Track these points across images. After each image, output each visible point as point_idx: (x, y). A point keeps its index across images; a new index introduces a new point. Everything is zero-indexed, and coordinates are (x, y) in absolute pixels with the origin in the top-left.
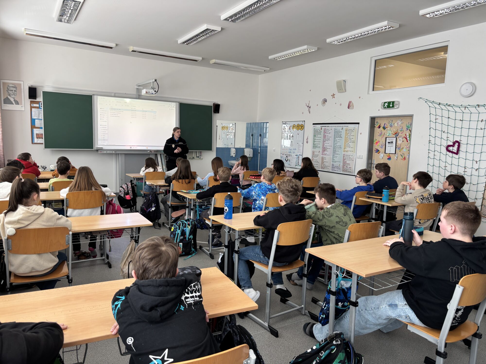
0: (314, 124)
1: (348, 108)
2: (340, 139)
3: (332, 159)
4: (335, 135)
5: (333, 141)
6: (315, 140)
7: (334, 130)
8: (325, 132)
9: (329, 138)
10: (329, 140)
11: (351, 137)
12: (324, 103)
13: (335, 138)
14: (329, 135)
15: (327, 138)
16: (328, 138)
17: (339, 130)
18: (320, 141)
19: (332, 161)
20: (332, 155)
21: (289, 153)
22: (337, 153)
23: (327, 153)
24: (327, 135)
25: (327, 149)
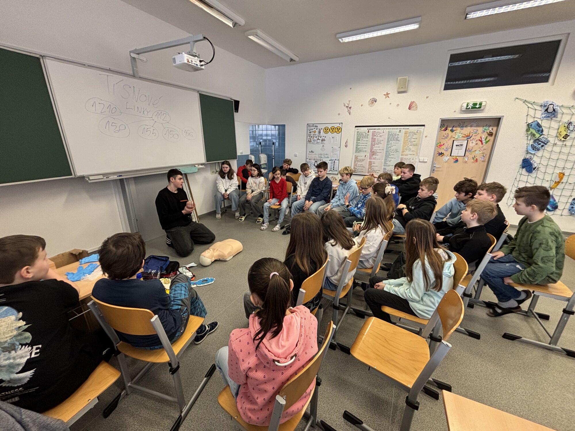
0: (356, 127)
1: (409, 109)
2: (397, 142)
5: (386, 144)
6: (359, 144)
8: (374, 135)
9: (379, 141)
12: (373, 103)
14: (381, 138)
15: (376, 141)
17: (395, 133)
18: (366, 144)
19: (383, 165)
20: (384, 159)
21: (320, 158)
22: (392, 156)
23: (377, 157)
24: (377, 138)
25: (376, 153)
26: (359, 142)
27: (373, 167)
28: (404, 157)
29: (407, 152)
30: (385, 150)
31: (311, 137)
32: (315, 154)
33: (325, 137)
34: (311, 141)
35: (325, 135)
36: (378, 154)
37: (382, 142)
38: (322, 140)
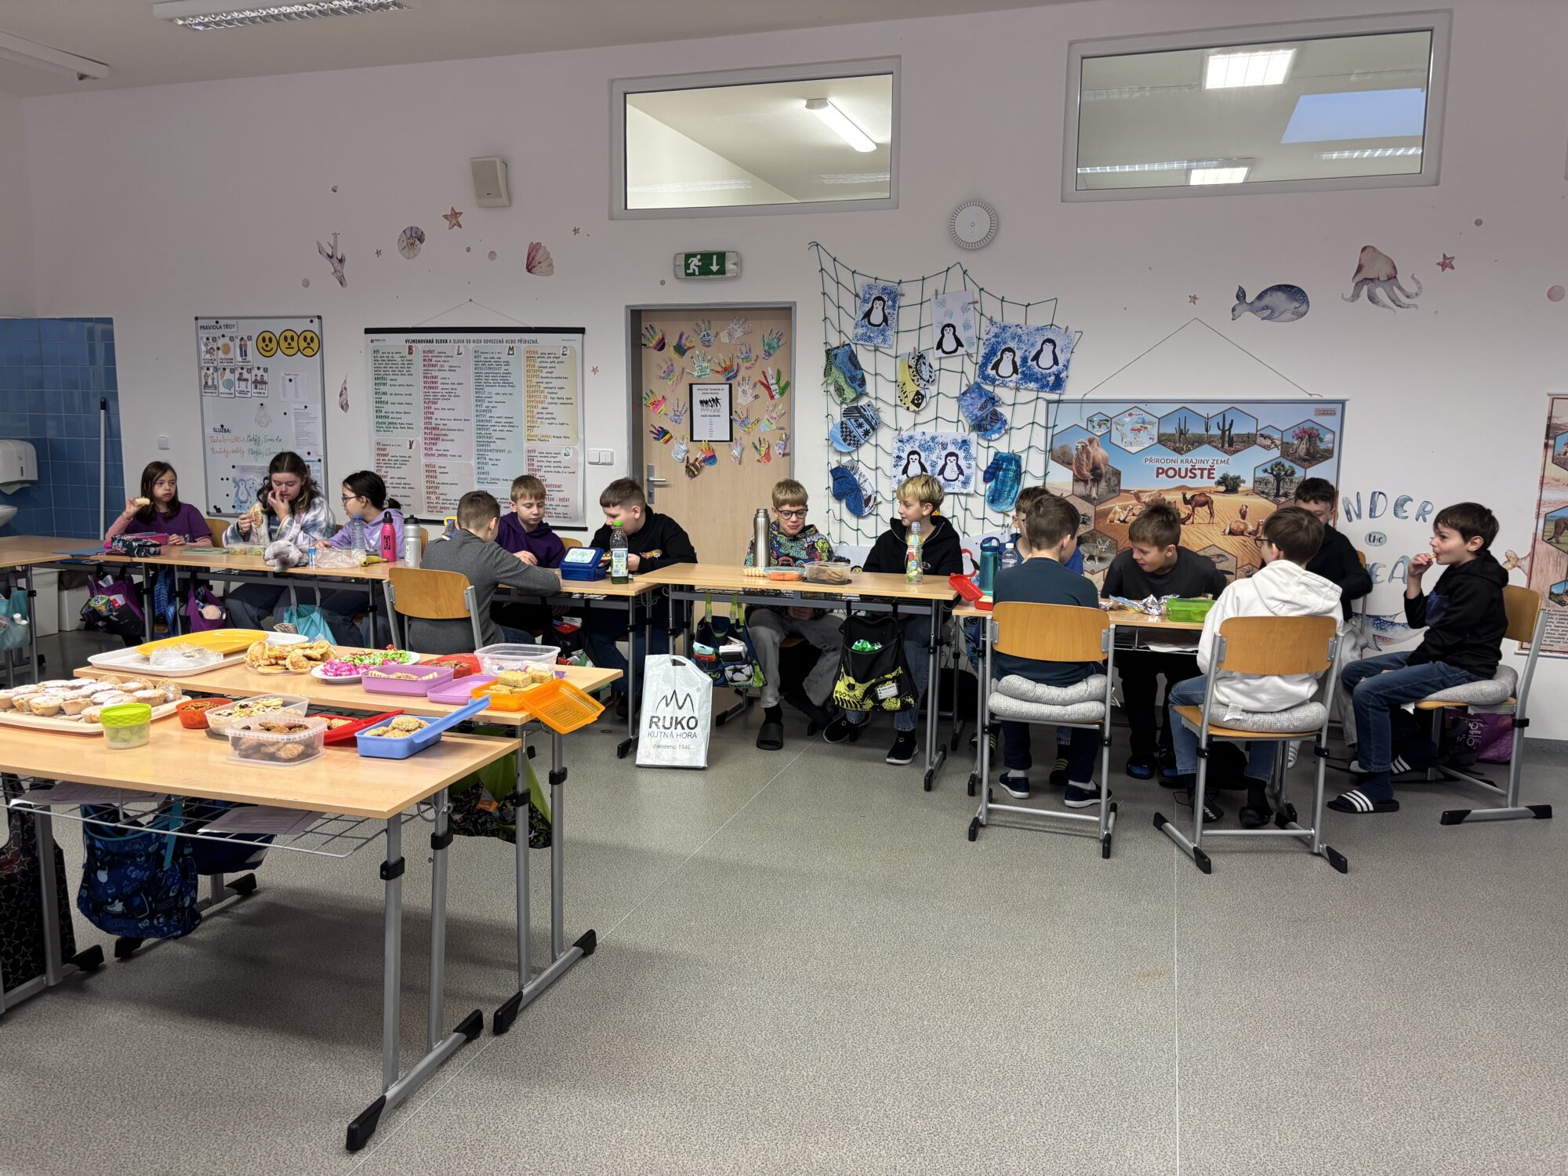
0: (368, 331)
1: (529, 271)
2: (508, 390)
3: (475, 470)
4: (478, 376)
5: (473, 400)
6: (384, 398)
7: (472, 355)
8: (428, 363)
10: (450, 394)
11: (555, 383)
12: (412, 244)
13: (479, 389)
14: (453, 377)
15: (441, 386)
16: (445, 387)
17: (496, 356)
18: (408, 399)
19: (475, 477)
20: (474, 453)
22: (499, 445)
23: (452, 448)
24: (441, 375)
25: (446, 432)
26: (383, 389)
28: (538, 445)
29: (544, 429)
30: (473, 420)
31: (215, 369)
32: (237, 439)
33: (266, 370)
34: (214, 386)
36: (452, 435)
37: (460, 390)
38: (256, 383)
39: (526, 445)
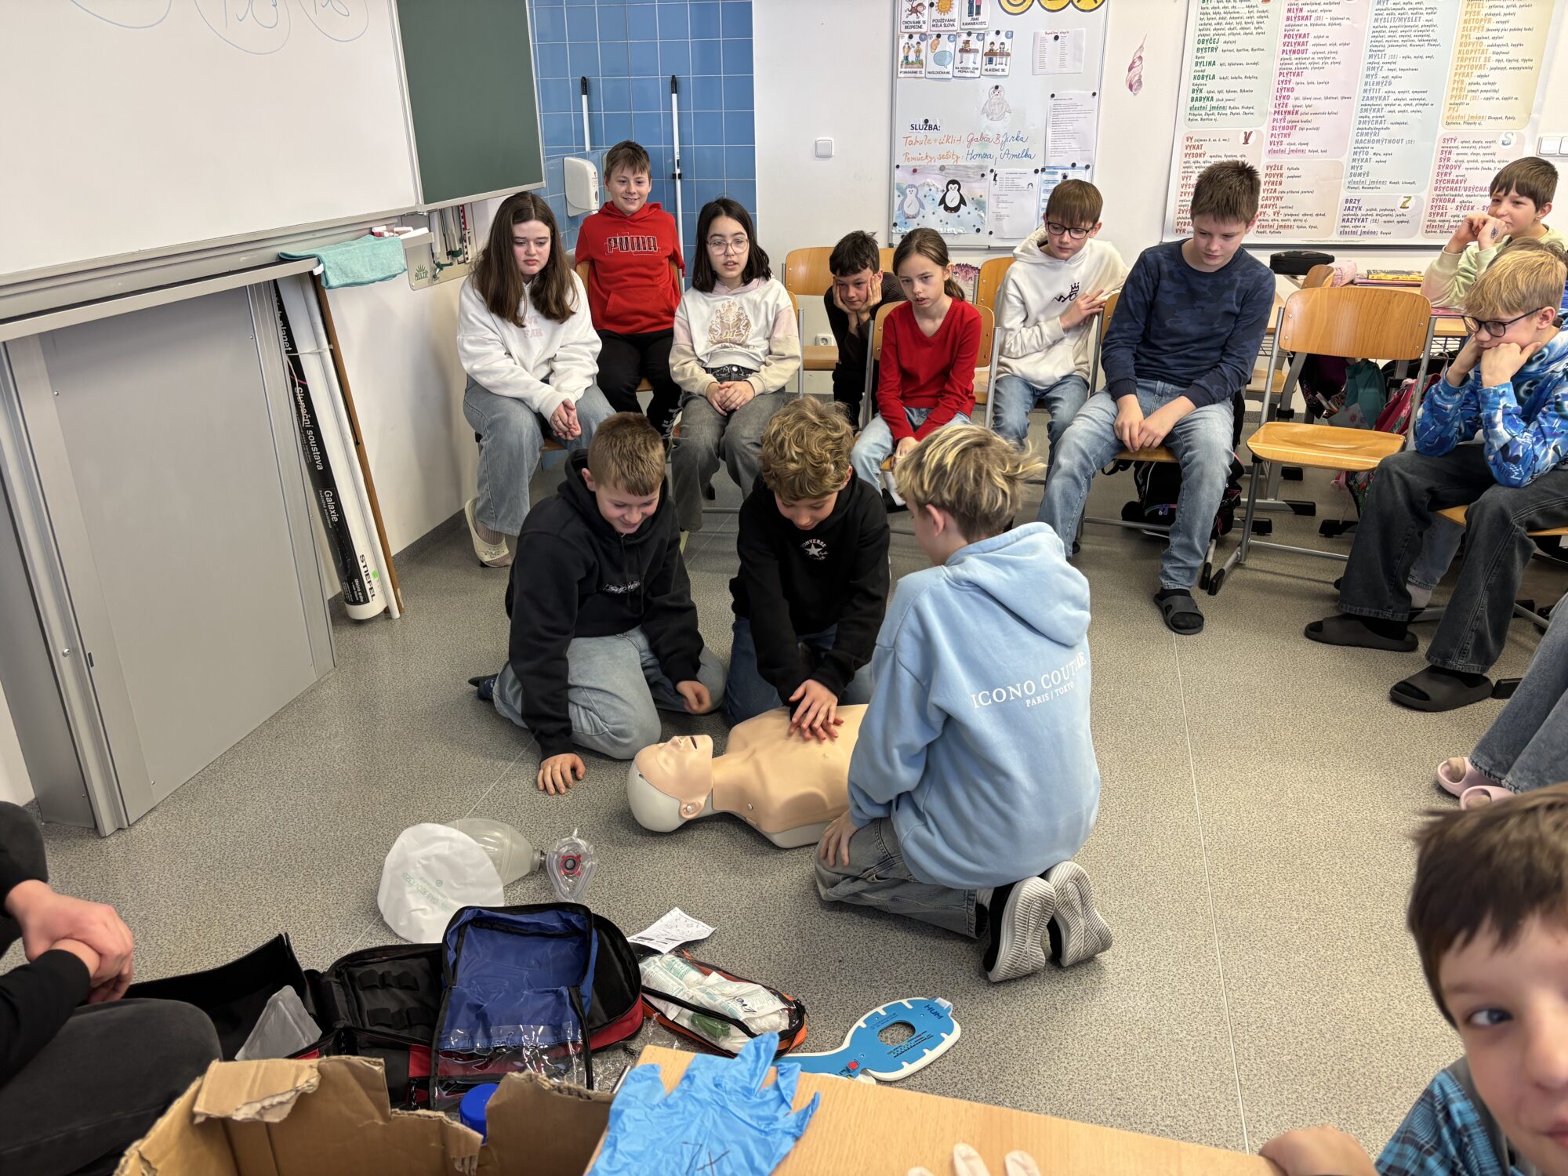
2: (1426, 50)
3: (1347, 170)
4: (1377, 32)
5: (1362, 67)
6: (1209, 70)
8: (1295, 14)
9: (1327, 49)
10: (1329, 60)
11: (1509, 38)
13: (1376, 49)
14: (1335, 34)
15: (1312, 49)
16: (1319, 49)
17: (1415, 1)
18: (1251, 71)
19: (1345, 181)
20: (1351, 145)
21: (977, 162)
22: (1395, 132)
23: (1314, 139)
24: (1313, 31)
25: (1309, 117)
26: (1209, 56)
27: (1287, 200)
28: (1461, 131)
29: (1477, 106)
30: (1358, 94)
31: (923, 37)
32: (949, 139)
33: (1010, 35)
34: (920, 63)
35: (1006, 22)
36: (1316, 121)
37: (1342, 53)
38: (991, 55)
39: (1442, 131)
